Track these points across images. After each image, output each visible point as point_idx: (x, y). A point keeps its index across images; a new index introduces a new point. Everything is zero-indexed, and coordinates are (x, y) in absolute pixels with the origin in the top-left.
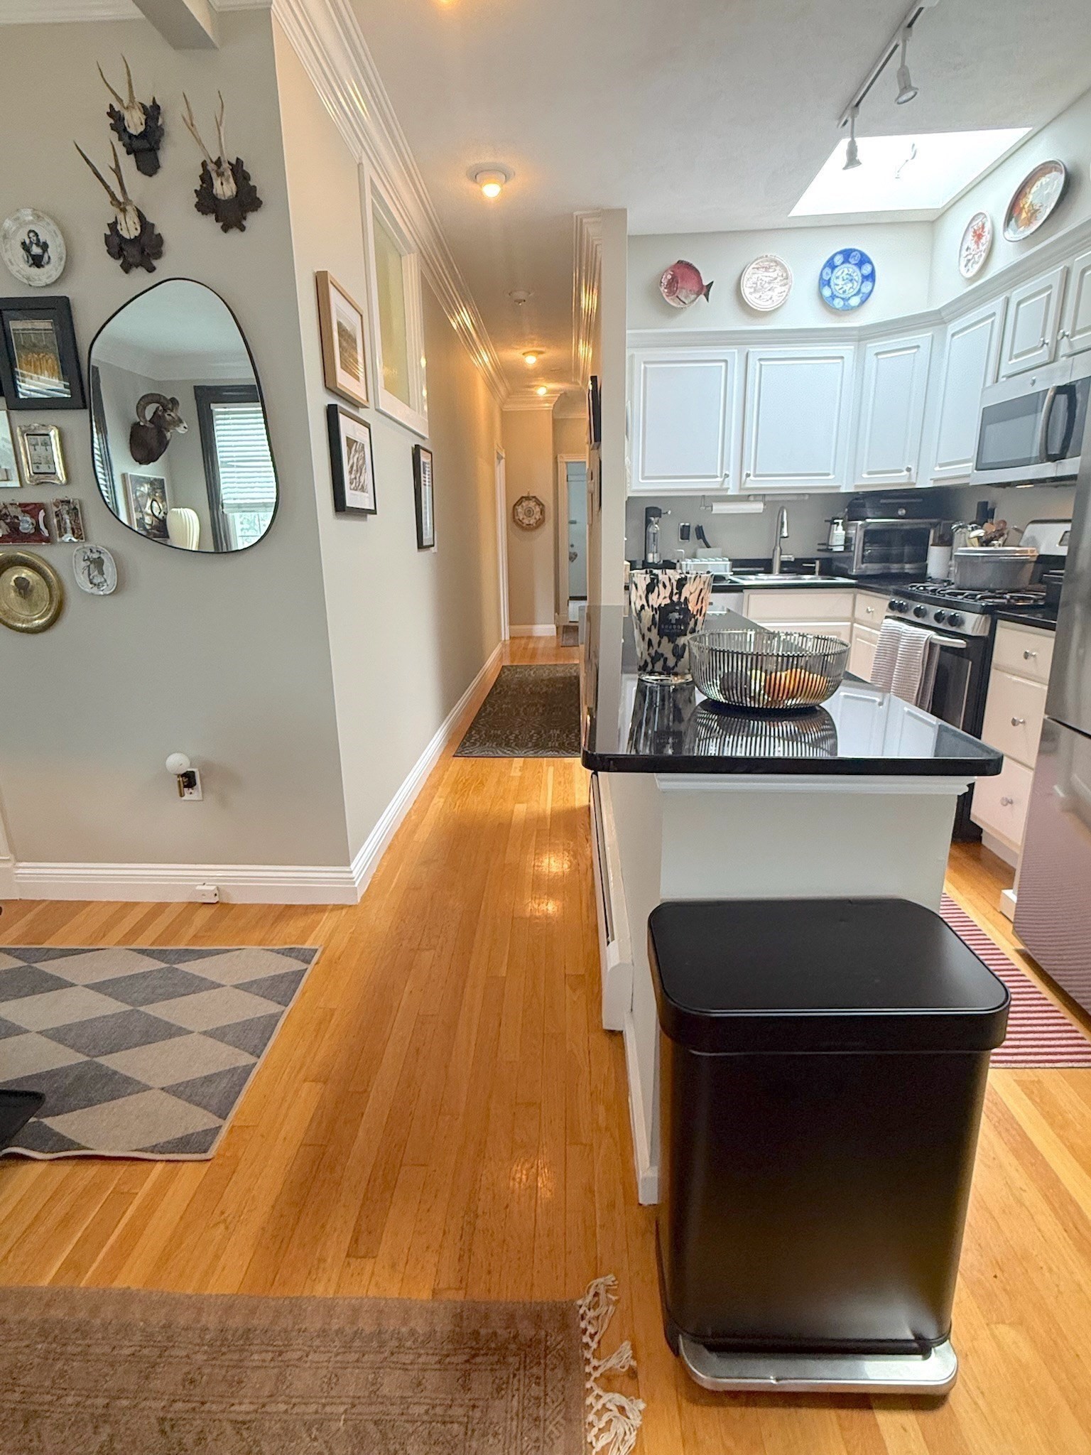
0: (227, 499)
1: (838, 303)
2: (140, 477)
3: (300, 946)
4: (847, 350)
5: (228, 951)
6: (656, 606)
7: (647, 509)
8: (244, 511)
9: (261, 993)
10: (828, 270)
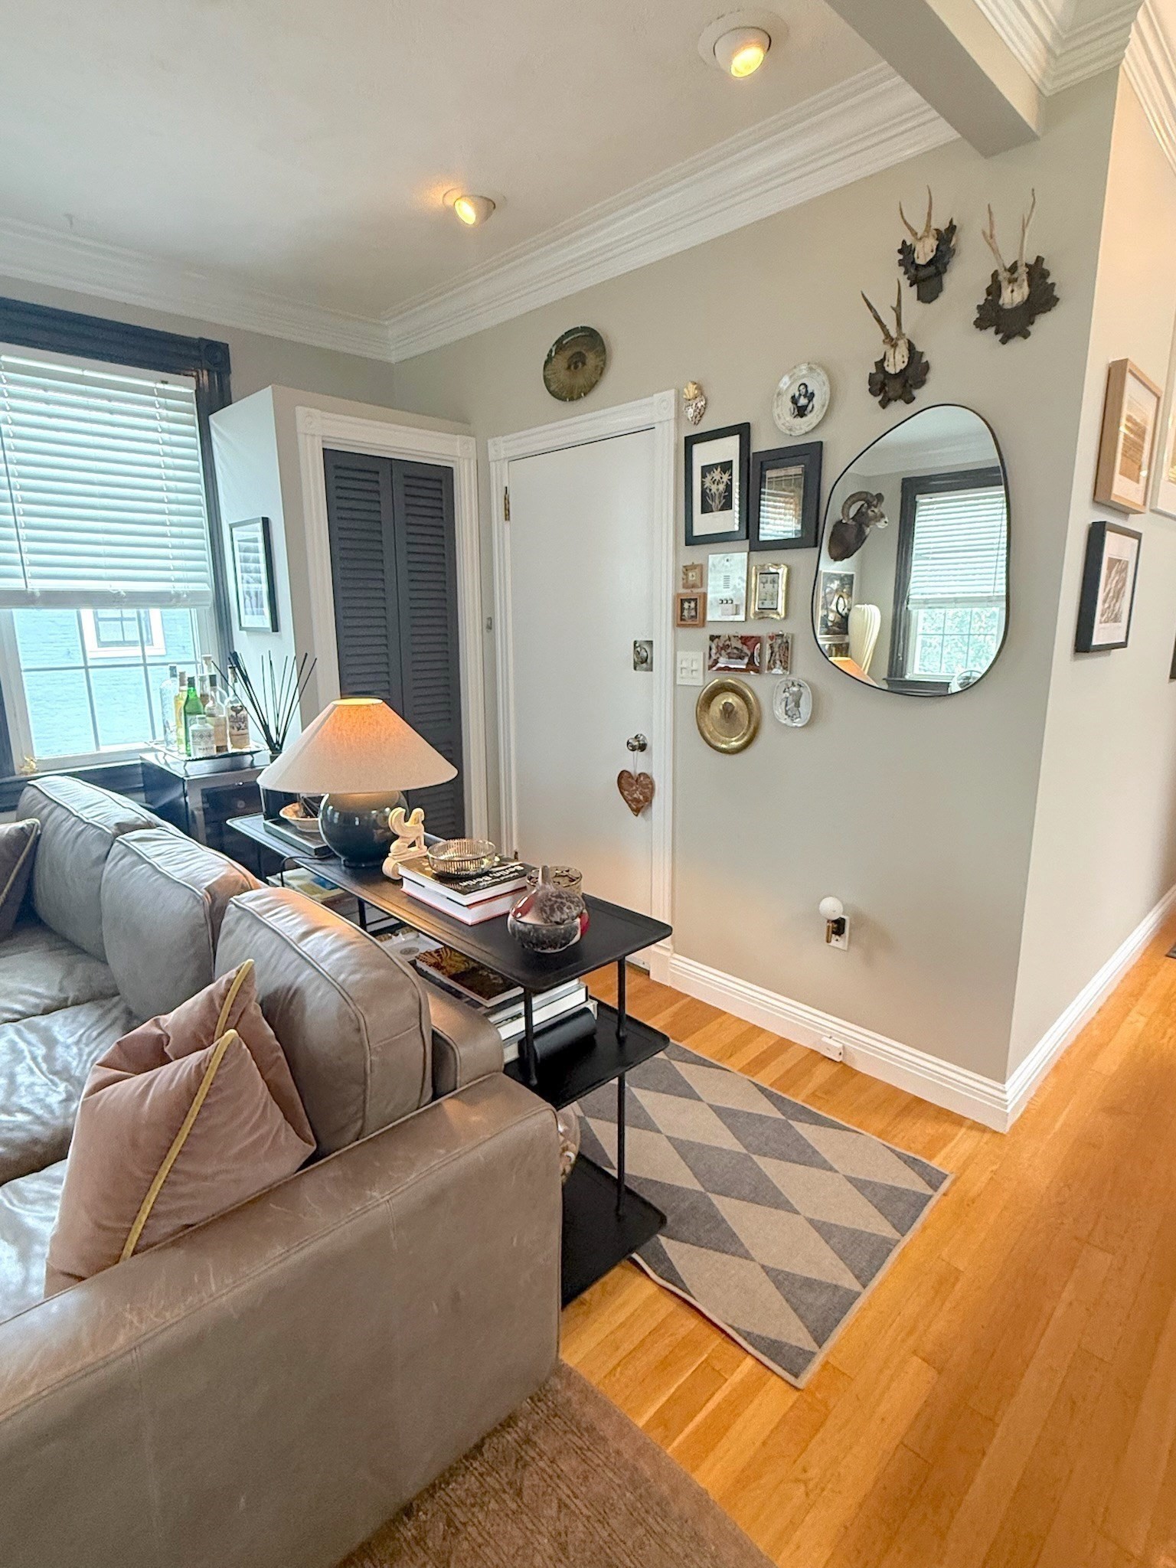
0: (915, 594)
2: (832, 574)
3: (924, 1160)
5: (848, 1130)
8: (930, 608)
9: (875, 1202)
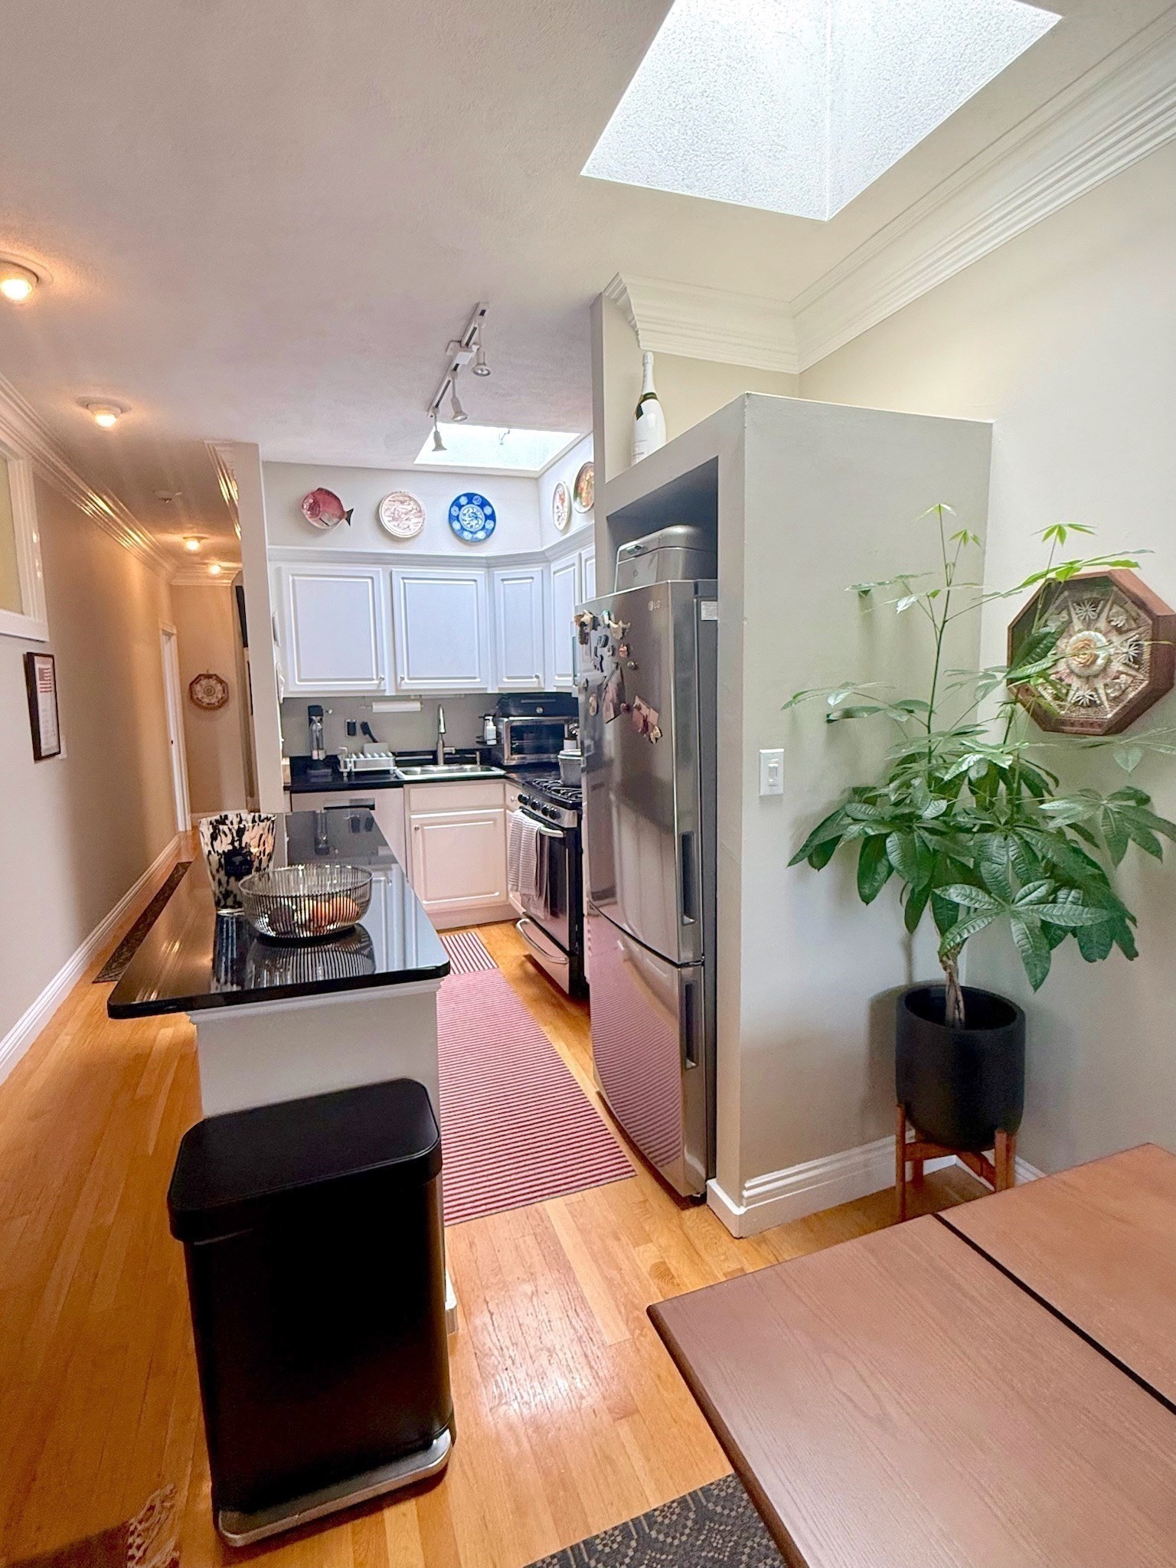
1: (467, 535)
4: (479, 573)
6: (221, 851)
7: (309, 707)
10: (455, 508)
